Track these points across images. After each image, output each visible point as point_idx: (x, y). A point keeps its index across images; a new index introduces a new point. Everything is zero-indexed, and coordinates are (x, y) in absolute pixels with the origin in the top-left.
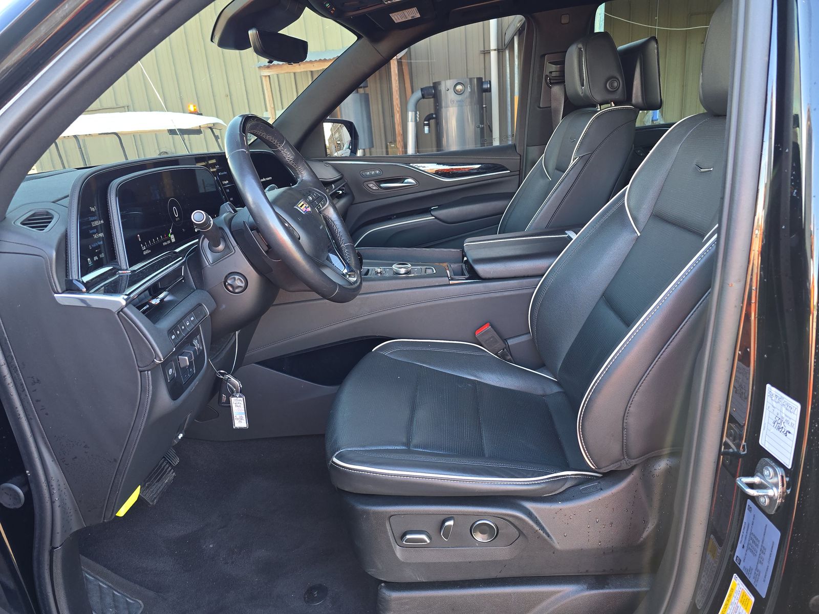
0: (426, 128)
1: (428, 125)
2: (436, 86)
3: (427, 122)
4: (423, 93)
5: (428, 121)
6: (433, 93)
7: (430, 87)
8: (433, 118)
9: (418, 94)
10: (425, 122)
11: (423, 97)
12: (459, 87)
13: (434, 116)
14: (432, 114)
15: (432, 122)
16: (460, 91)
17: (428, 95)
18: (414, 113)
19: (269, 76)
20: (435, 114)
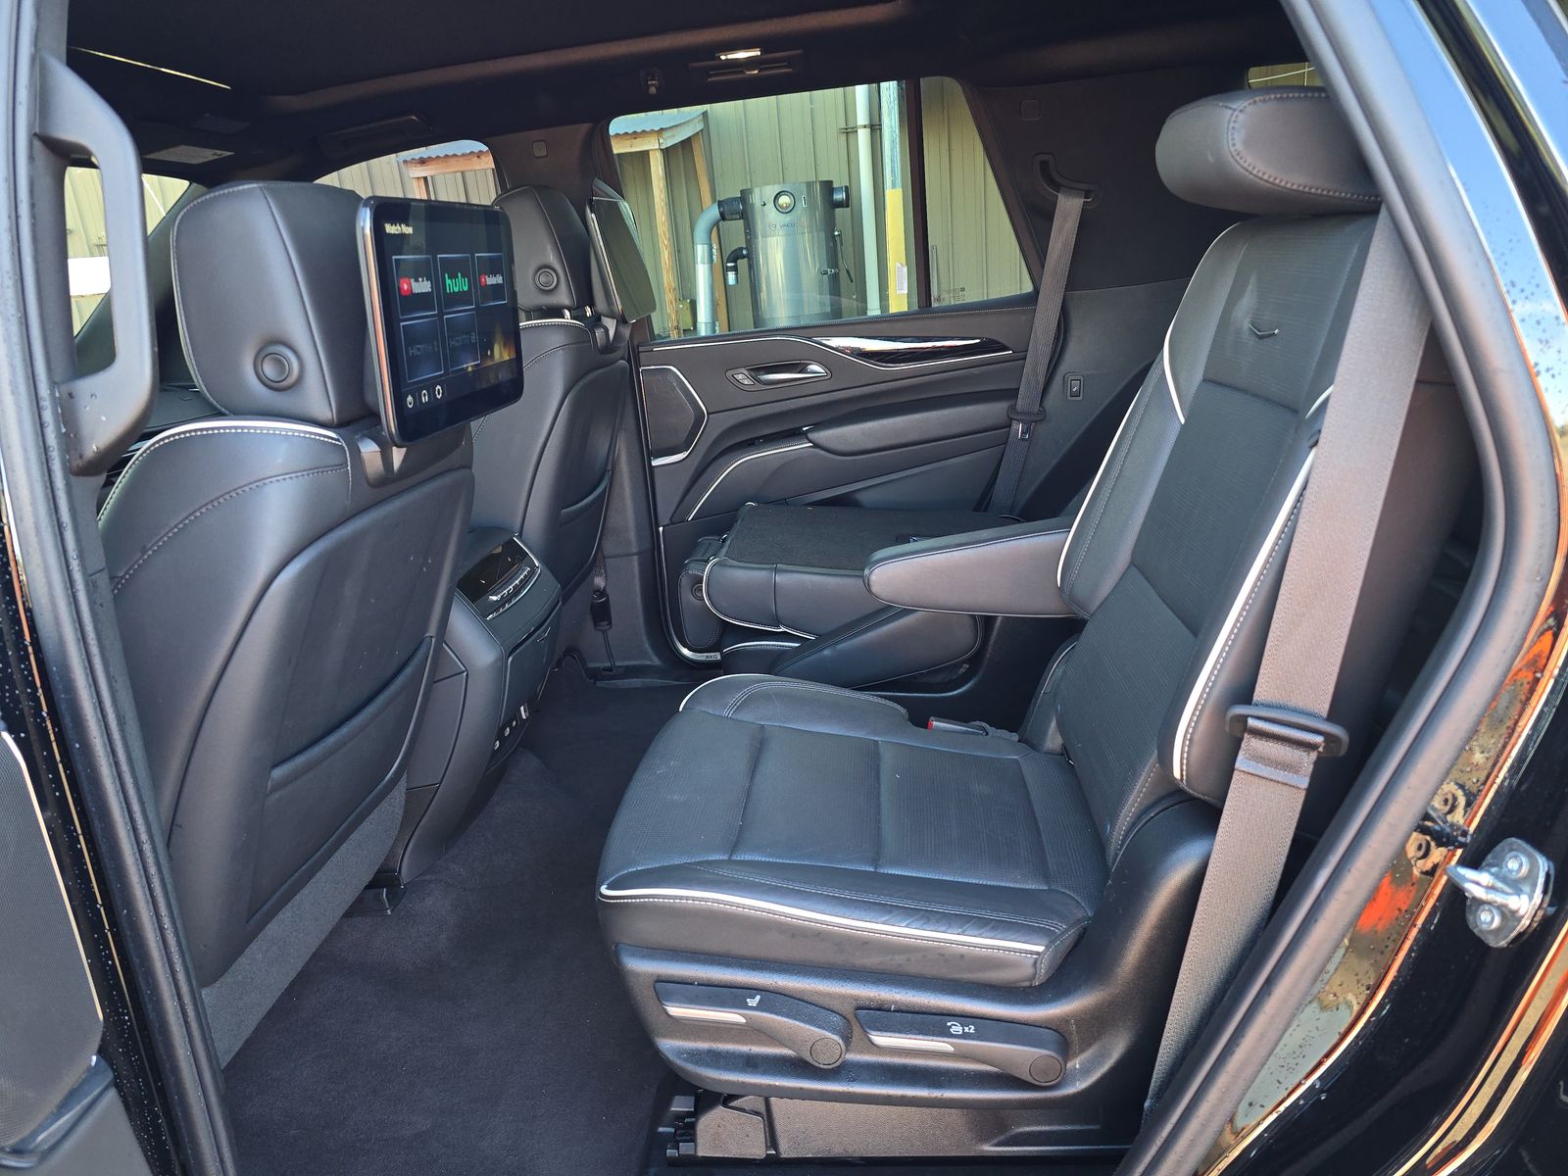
0: (731, 276)
1: (735, 269)
2: (744, 197)
3: (733, 264)
4: (722, 209)
5: (735, 261)
6: (738, 210)
7: (735, 199)
8: (744, 257)
9: (714, 212)
10: (729, 265)
11: (723, 217)
12: (784, 200)
13: (744, 252)
14: (741, 249)
15: (743, 263)
16: (787, 207)
17: (732, 214)
18: (706, 246)
19: (425, 179)
20: (747, 249)
